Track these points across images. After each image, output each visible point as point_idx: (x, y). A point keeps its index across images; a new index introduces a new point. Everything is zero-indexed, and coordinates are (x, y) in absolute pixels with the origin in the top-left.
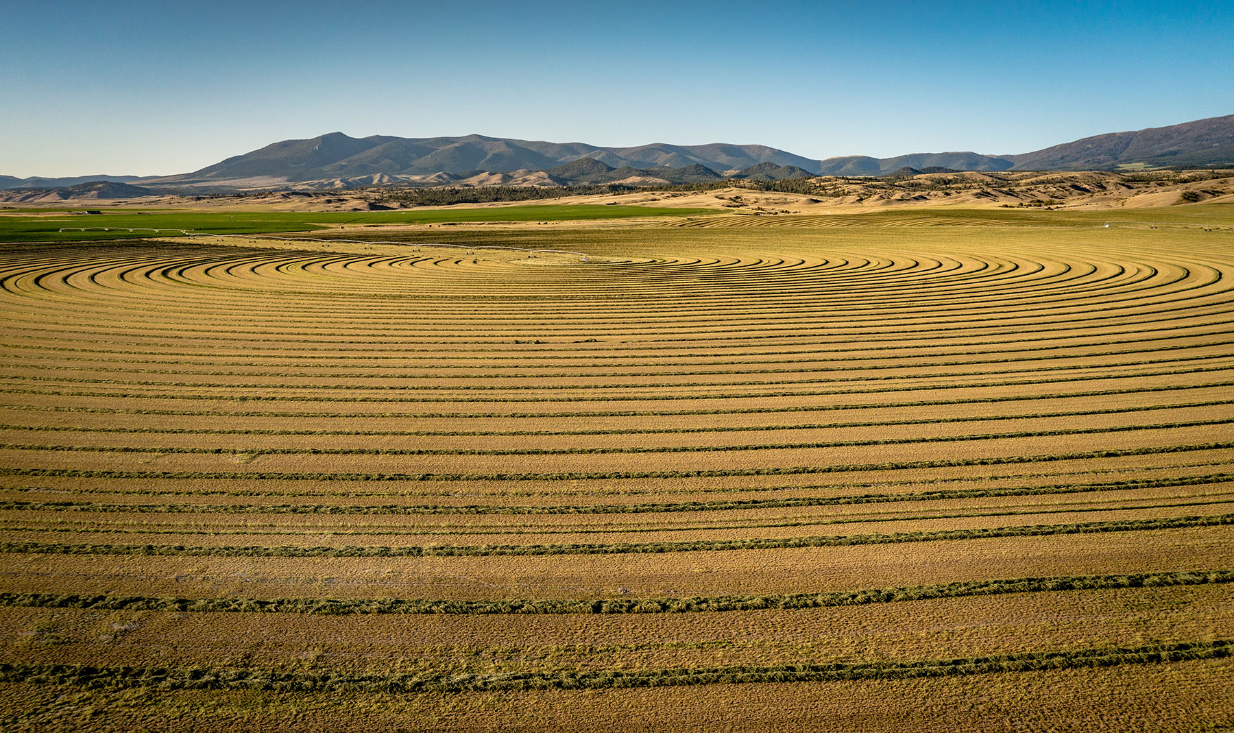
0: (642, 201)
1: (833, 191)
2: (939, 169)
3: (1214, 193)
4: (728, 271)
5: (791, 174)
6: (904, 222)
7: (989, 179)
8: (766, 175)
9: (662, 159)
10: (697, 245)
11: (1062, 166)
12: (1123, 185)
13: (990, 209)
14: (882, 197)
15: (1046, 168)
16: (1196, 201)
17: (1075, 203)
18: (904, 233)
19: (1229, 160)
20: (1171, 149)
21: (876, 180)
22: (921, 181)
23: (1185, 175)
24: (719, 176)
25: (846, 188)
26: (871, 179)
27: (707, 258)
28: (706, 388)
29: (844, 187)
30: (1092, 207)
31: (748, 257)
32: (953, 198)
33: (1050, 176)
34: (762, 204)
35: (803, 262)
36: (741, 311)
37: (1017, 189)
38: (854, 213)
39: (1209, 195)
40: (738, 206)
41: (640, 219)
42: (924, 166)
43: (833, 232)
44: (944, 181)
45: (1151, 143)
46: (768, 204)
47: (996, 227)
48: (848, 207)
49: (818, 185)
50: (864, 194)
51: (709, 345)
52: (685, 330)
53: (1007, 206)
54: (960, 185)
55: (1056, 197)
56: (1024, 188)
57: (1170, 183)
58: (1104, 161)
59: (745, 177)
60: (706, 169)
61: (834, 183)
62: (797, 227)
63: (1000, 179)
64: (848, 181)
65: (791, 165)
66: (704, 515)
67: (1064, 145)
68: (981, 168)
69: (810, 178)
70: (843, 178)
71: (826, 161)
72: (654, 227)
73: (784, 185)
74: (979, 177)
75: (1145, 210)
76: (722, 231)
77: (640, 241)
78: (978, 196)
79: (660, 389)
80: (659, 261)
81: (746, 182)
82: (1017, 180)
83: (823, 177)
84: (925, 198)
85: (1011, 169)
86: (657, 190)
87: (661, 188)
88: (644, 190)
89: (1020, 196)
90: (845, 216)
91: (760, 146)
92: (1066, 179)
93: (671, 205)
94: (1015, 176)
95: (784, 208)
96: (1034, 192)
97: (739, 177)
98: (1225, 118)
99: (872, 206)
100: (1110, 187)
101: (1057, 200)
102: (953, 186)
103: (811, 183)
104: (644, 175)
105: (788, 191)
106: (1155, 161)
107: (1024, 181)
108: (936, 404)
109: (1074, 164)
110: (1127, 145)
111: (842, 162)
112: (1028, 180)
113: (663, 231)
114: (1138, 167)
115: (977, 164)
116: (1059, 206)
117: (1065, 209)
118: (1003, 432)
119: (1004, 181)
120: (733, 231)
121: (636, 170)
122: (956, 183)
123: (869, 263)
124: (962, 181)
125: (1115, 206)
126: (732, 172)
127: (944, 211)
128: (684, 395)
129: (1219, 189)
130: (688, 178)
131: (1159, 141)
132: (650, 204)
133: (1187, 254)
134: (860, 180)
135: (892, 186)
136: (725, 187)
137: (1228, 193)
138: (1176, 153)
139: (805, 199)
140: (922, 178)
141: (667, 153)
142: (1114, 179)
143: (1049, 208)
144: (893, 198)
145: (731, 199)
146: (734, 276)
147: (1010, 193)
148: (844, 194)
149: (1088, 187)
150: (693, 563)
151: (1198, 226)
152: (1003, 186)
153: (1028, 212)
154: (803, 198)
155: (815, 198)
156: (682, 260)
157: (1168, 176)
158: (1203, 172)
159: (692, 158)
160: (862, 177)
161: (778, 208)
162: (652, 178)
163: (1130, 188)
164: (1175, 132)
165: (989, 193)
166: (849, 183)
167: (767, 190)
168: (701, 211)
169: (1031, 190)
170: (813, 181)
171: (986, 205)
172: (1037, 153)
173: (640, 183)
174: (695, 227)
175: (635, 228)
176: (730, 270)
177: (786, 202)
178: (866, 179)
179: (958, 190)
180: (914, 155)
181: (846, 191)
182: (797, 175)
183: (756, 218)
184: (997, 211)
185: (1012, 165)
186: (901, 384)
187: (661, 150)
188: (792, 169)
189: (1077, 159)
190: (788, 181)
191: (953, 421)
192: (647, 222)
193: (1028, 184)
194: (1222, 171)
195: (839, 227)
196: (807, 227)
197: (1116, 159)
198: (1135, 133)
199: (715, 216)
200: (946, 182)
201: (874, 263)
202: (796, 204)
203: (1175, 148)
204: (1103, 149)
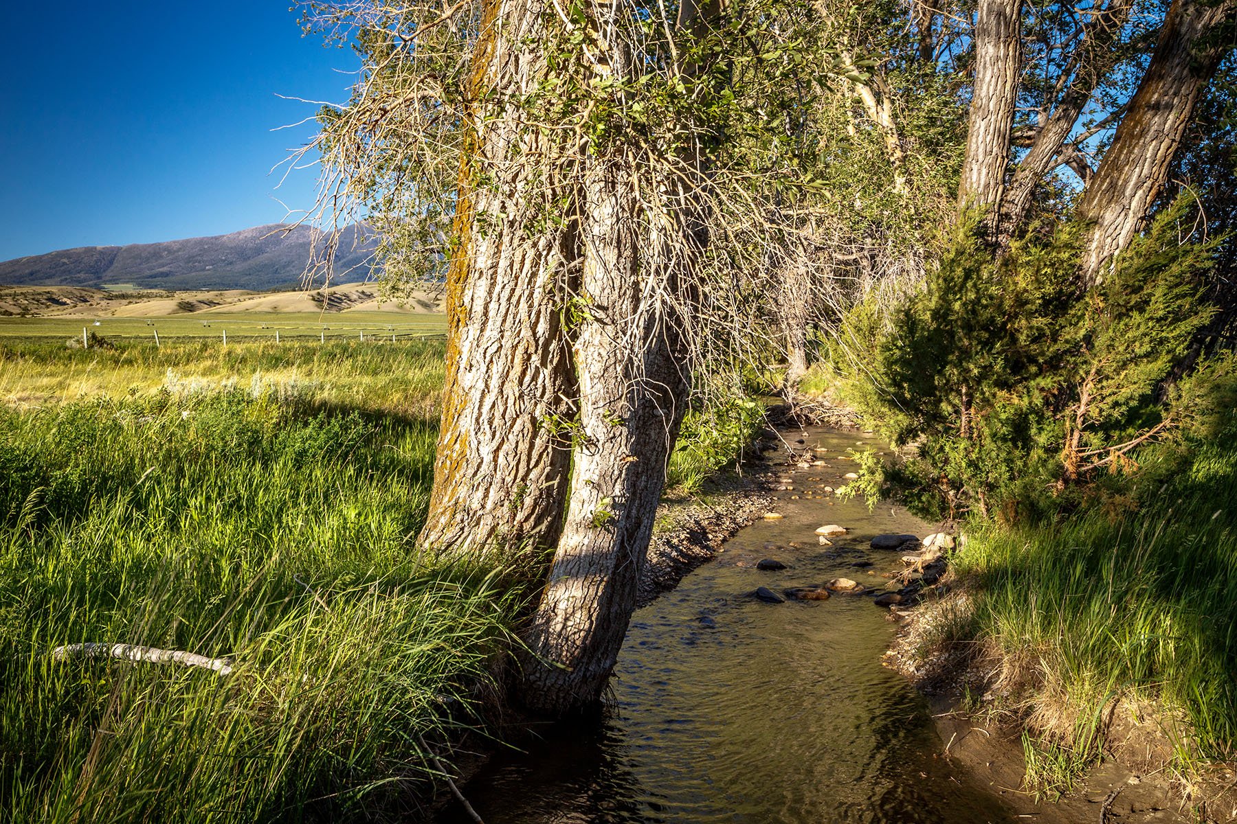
3: (210, 303)
11: (32, 280)
16: (192, 311)
17: (53, 314)
20: (161, 270)
30: (76, 316)
33: (19, 290)
39: (207, 306)
45: (138, 261)
55: (30, 310)
67: (32, 258)
92: (39, 293)
98: (216, 238)
100: (95, 301)
101: (32, 312)
106: (146, 282)
109: (48, 280)
110: (111, 262)
114: (126, 286)
116: (35, 315)
117: (44, 318)
125: (104, 315)
129: (216, 301)
131: (147, 259)
137: (224, 304)
138: (166, 275)
142: (99, 295)
143: (23, 317)
149: (68, 303)
163: (118, 301)
164: (165, 250)
197: (99, 278)
203: (165, 269)
204: (82, 265)
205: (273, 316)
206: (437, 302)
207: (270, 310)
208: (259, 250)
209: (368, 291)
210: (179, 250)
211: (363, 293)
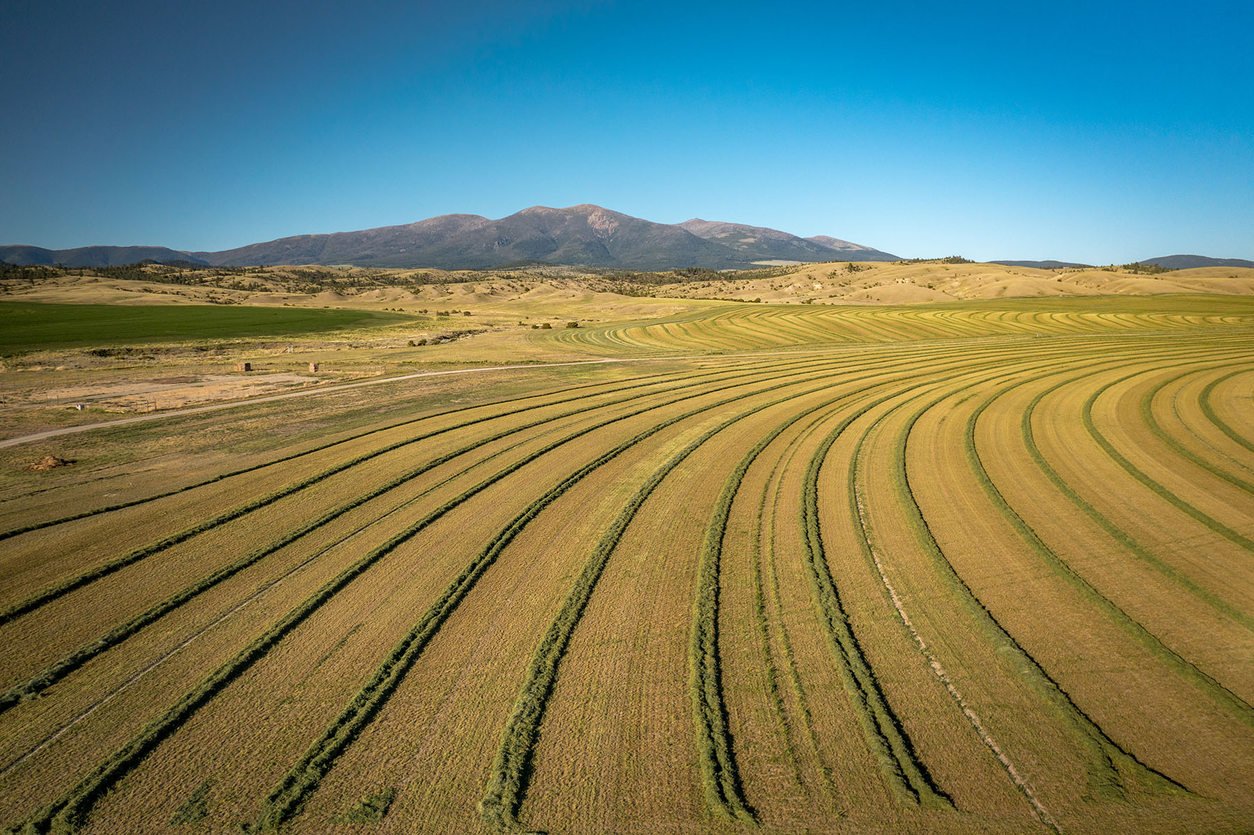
20: (365, 253)
106: (360, 263)
110: (324, 247)
131: (352, 245)
189: (278, 259)
198: (328, 236)
204: (302, 250)
210: (376, 236)
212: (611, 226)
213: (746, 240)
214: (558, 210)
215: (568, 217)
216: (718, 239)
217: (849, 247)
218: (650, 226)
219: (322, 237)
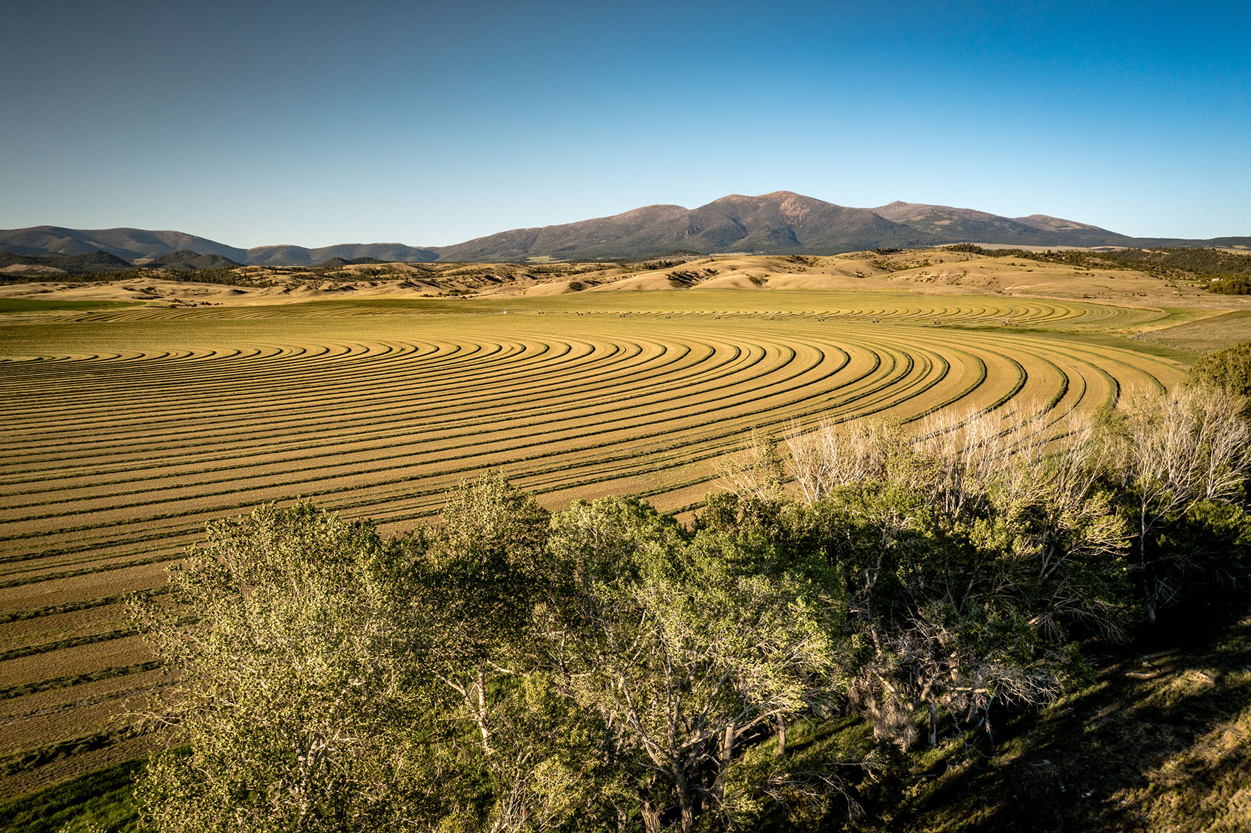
0: (29, 293)
1: (259, 281)
2: (369, 260)
3: (594, 283)
4: (128, 365)
5: (213, 263)
6: (326, 312)
7: (415, 270)
8: (186, 265)
9: (54, 244)
10: (96, 341)
11: (482, 258)
12: (529, 276)
13: (412, 298)
14: (309, 288)
15: (468, 260)
16: (580, 290)
17: (488, 293)
18: (324, 323)
19: (613, 255)
20: (569, 244)
21: (305, 270)
22: (350, 272)
23: (578, 267)
24: (129, 265)
25: (273, 278)
26: (300, 270)
27: (106, 353)
28: (82, 468)
29: (271, 277)
30: (500, 296)
31: (153, 350)
32: (379, 288)
33: (469, 268)
34: (179, 296)
35: (214, 353)
36: (134, 401)
37: (439, 280)
38: (279, 304)
39: (590, 285)
40: (151, 298)
41: (25, 315)
42: (355, 257)
43: (252, 323)
44: (373, 272)
45: (553, 238)
46: (186, 295)
47: (412, 315)
48: (274, 298)
49: (243, 275)
50: (292, 285)
51: (92, 433)
52: (68, 422)
53: (427, 296)
54: (388, 276)
55: (472, 287)
56: (445, 279)
57: (566, 275)
58: (517, 254)
59: (160, 266)
60: (111, 256)
61: (260, 273)
62: (216, 319)
63: (424, 269)
64: (275, 271)
65: (214, 254)
66: (61, 558)
67: (482, 239)
68: (410, 259)
69: (233, 268)
70: (270, 268)
71: (253, 250)
72: (43, 323)
73: (205, 275)
74: (406, 268)
75: (541, 298)
76: (128, 325)
77: (24, 337)
78: (403, 286)
79: (33, 474)
80: (46, 358)
81: (160, 272)
82: (440, 271)
83: (248, 267)
84: (353, 289)
85: (437, 260)
86: (49, 280)
87: (54, 278)
88: (31, 280)
89: (441, 286)
90: (268, 307)
91: (176, 233)
92: (483, 270)
93: (68, 297)
94: (439, 267)
95: (205, 300)
96: (454, 283)
97: (152, 266)
98: (608, 218)
99: (300, 296)
100: (518, 278)
101: (472, 290)
102: (381, 277)
103: (235, 273)
104: (30, 263)
105: (210, 282)
106: (558, 254)
107: (446, 272)
108: (296, 459)
109: (492, 256)
110: (535, 240)
111: (270, 251)
112: (451, 271)
113: (54, 327)
114: (544, 260)
115: (405, 255)
116: (473, 295)
117: (477, 298)
118: (340, 473)
119: (429, 272)
120: (142, 325)
121: (20, 257)
122: (384, 273)
123: (281, 351)
124: (390, 272)
125: (519, 295)
126: (145, 260)
127: (367, 301)
128: (57, 476)
129: (598, 280)
130: (88, 267)
132: (40, 297)
133: (556, 334)
134: (289, 270)
135: (322, 277)
136: (135, 277)
137: (605, 283)
138: (573, 248)
139: (228, 290)
140: (351, 269)
141: (60, 237)
142: (522, 271)
143: (464, 297)
144: (320, 289)
145: (143, 290)
146: (133, 370)
147: (432, 284)
148: (272, 285)
149: (500, 278)
150: (47, 588)
151: (574, 311)
152: (428, 277)
153: (445, 301)
154: (226, 289)
155: (239, 289)
156: (74, 357)
157: (566, 268)
158: (592, 265)
159: (94, 244)
160: (290, 267)
161: (198, 300)
162: (42, 267)
163: (534, 278)
165: (412, 283)
166: (276, 274)
167: (185, 281)
168: (106, 304)
169: (450, 280)
170: (237, 271)
171: (409, 294)
172: (460, 245)
173: (26, 272)
174: (97, 321)
175: (19, 324)
176: (132, 364)
177: (207, 294)
178: (295, 270)
179: (384, 281)
180: (344, 245)
181: (273, 282)
182: (220, 265)
183: (173, 311)
184: (419, 300)
185: (437, 256)
186: (273, 448)
187: (51, 234)
188: (215, 258)
189: (493, 252)
190: (209, 271)
191: (305, 470)
192: (35, 317)
193: (450, 275)
194: (606, 264)
195: (261, 318)
196: (227, 319)
197: (527, 252)
198: (540, 229)
199: (122, 309)
200: (375, 273)
201: (286, 352)
202: (219, 295)
203: (572, 244)
204: (515, 243)
205: (638, 294)
206: (766, 278)
207: (636, 289)
208: (639, 227)
209: (712, 269)
210: (582, 228)
211: (709, 270)
212: (801, 212)
213: (940, 223)
214: (752, 198)
215: (761, 205)
216: (913, 222)
217: (1067, 226)
218: (839, 211)
219: (535, 230)
